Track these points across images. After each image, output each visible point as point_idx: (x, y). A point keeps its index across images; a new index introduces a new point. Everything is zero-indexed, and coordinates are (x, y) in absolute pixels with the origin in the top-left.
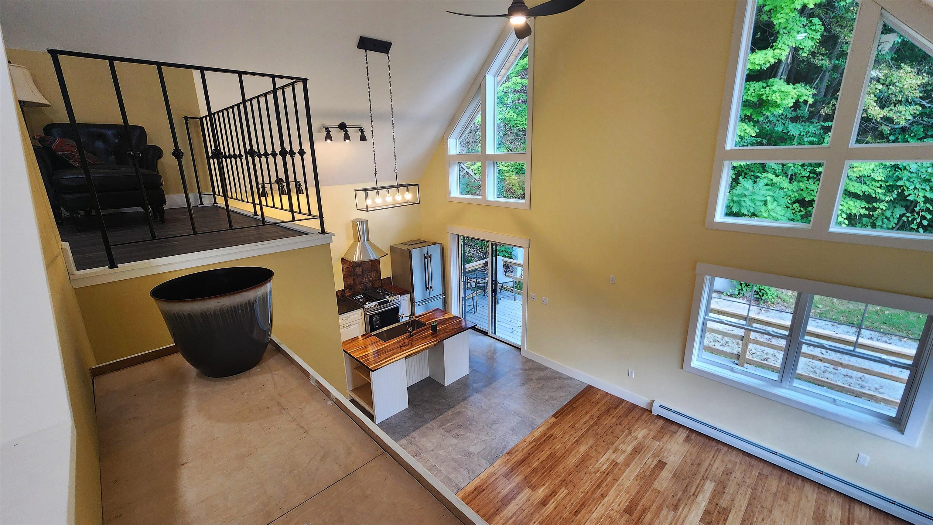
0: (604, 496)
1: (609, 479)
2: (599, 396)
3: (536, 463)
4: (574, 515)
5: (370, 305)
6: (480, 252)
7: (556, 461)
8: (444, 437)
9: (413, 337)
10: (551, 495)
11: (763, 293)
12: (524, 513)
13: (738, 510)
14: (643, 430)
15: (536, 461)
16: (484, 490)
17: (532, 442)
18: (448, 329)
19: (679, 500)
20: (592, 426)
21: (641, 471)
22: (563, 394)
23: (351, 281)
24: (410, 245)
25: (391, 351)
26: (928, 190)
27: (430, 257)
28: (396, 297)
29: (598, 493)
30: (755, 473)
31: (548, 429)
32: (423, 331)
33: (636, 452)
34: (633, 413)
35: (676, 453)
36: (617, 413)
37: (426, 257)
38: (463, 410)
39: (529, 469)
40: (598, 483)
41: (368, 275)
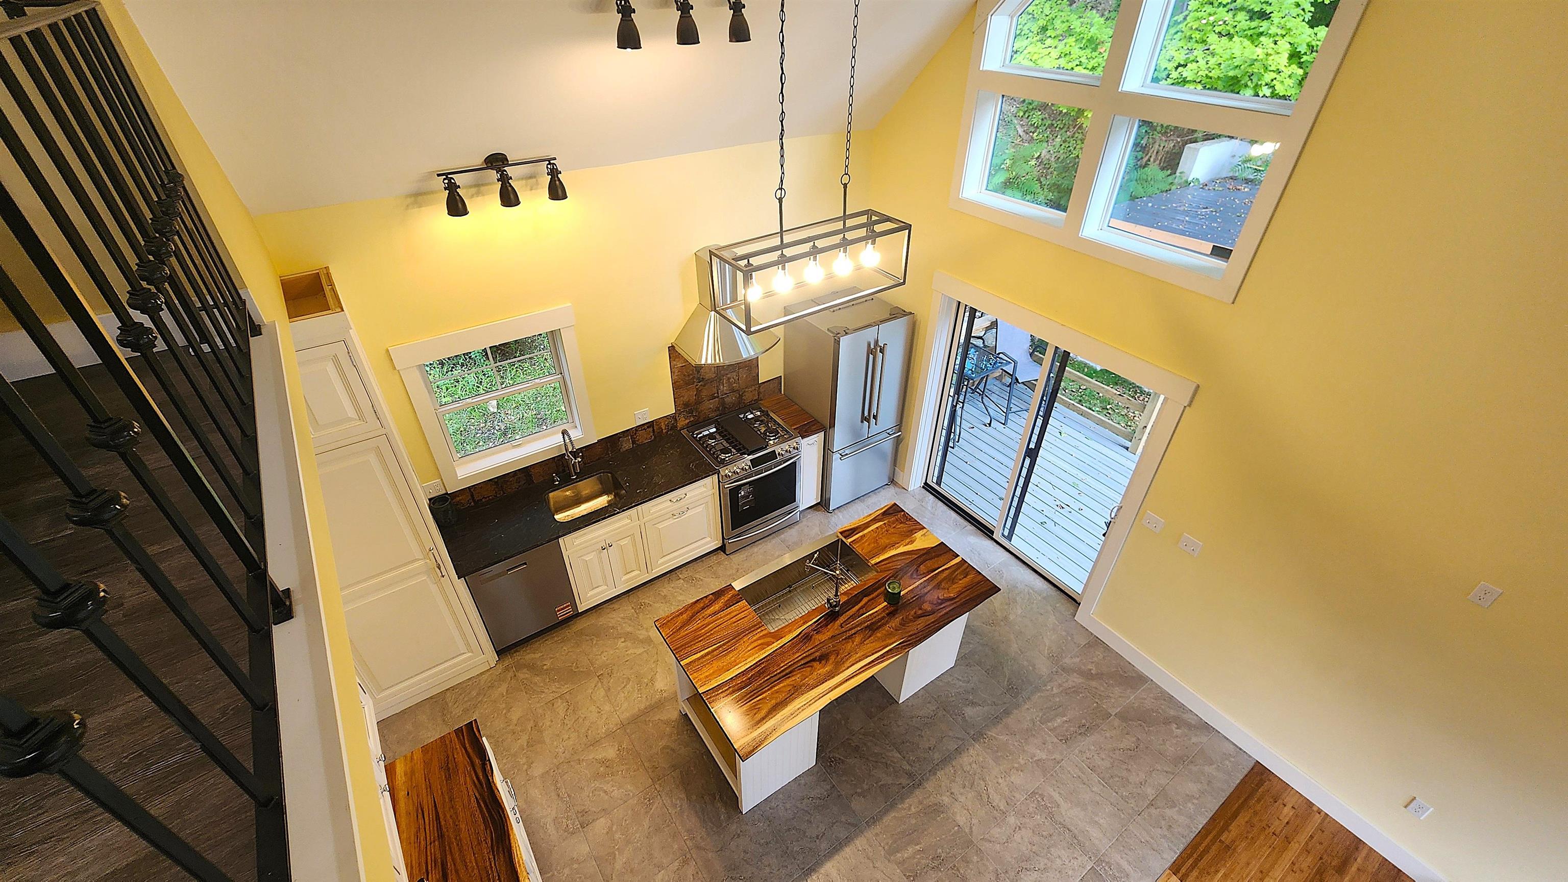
2: (1288, 811)
5: (733, 468)
9: (841, 620)
18: (928, 598)
22: (1193, 788)
23: (690, 395)
27: (882, 351)
28: (793, 443)
32: (865, 600)
37: (872, 351)
41: (729, 379)
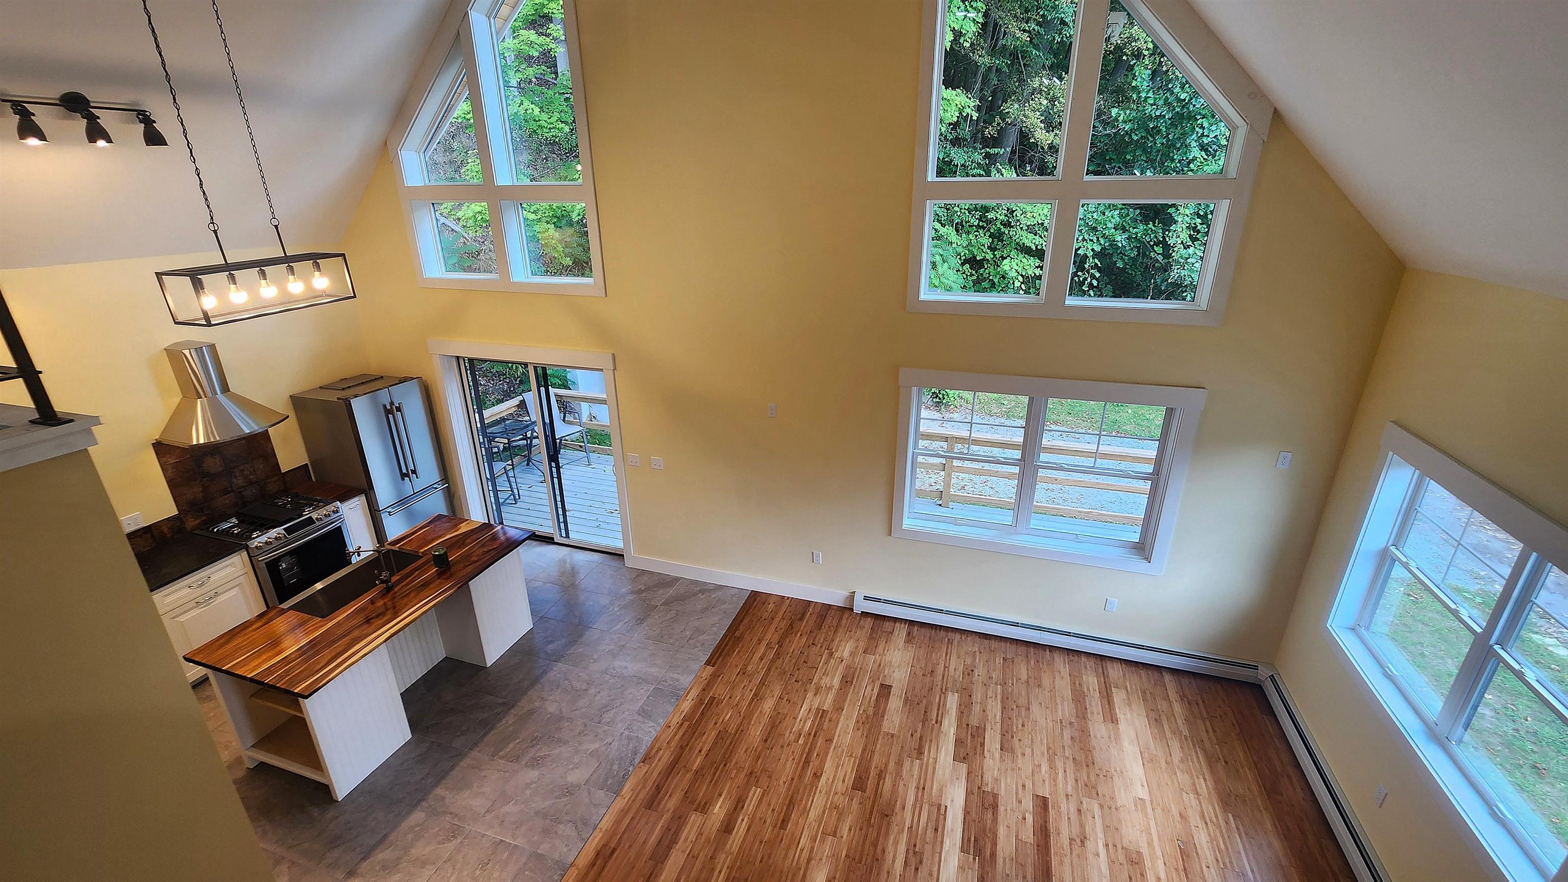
0: (818, 774)
1: (820, 741)
2: (771, 606)
3: (698, 761)
4: (781, 828)
5: (264, 538)
6: (500, 381)
7: (731, 743)
8: (507, 775)
9: (396, 590)
10: (735, 809)
11: (943, 395)
12: (698, 864)
13: (993, 723)
14: (848, 644)
15: (697, 756)
16: (614, 850)
17: (682, 725)
18: (475, 554)
19: (921, 738)
20: (773, 661)
21: (861, 712)
22: (716, 619)
23: (194, 492)
24: (343, 389)
25: (345, 636)
26: (1095, 241)
27: (399, 409)
28: (331, 507)
29: (809, 773)
30: (999, 660)
31: (704, 690)
32: (417, 573)
33: (847, 682)
34: (828, 620)
35: (899, 665)
36: (805, 626)
37: (390, 411)
38: (537, 704)
39: (689, 776)
40: (805, 755)
41: (242, 471)
